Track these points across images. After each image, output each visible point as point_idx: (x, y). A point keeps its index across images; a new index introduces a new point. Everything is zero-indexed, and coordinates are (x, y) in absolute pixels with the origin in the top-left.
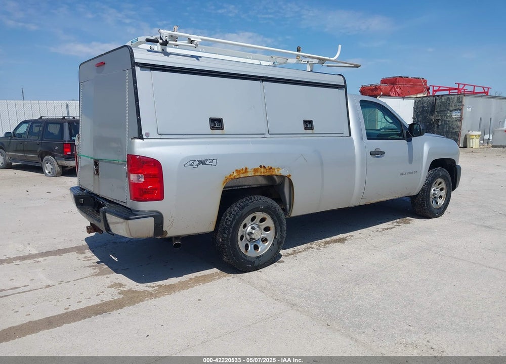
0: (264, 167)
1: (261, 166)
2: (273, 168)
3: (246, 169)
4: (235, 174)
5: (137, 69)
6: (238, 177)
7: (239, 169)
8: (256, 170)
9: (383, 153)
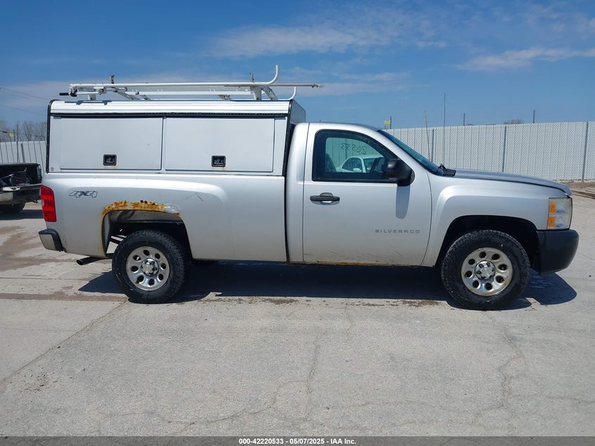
0: (146, 202)
1: (142, 201)
2: (156, 204)
3: (126, 202)
4: (114, 206)
5: (52, 117)
6: (116, 209)
7: (118, 202)
8: (135, 205)
9: (337, 200)
